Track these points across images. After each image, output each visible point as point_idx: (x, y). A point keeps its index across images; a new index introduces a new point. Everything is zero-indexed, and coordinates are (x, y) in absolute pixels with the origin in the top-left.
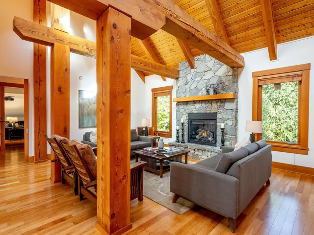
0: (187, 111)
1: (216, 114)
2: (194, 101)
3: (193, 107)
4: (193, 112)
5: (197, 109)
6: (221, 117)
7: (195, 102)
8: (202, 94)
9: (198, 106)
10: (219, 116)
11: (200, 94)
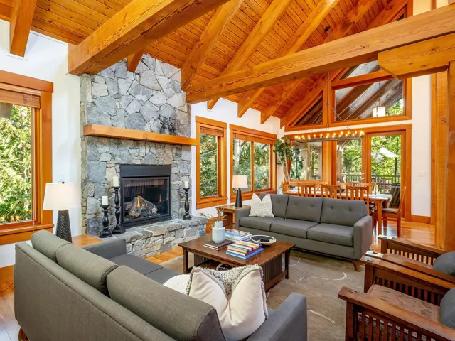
0: (118, 160)
1: (169, 167)
2: (135, 140)
3: (133, 152)
4: (134, 162)
5: (141, 156)
6: (177, 172)
7: (137, 142)
8: (151, 130)
9: (143, 150)
10: (174, 170)
11: (147, 128)
